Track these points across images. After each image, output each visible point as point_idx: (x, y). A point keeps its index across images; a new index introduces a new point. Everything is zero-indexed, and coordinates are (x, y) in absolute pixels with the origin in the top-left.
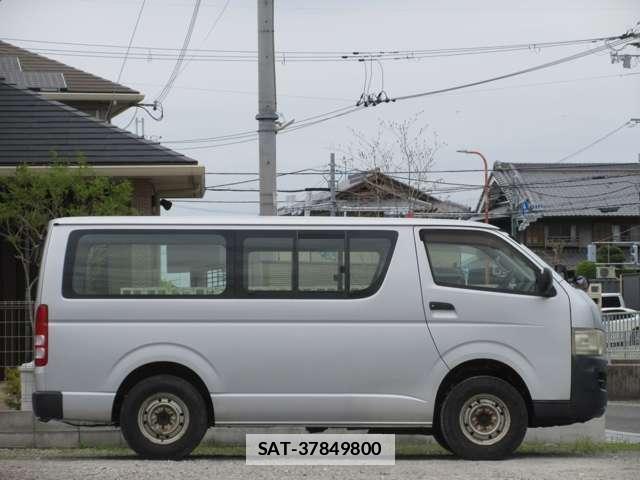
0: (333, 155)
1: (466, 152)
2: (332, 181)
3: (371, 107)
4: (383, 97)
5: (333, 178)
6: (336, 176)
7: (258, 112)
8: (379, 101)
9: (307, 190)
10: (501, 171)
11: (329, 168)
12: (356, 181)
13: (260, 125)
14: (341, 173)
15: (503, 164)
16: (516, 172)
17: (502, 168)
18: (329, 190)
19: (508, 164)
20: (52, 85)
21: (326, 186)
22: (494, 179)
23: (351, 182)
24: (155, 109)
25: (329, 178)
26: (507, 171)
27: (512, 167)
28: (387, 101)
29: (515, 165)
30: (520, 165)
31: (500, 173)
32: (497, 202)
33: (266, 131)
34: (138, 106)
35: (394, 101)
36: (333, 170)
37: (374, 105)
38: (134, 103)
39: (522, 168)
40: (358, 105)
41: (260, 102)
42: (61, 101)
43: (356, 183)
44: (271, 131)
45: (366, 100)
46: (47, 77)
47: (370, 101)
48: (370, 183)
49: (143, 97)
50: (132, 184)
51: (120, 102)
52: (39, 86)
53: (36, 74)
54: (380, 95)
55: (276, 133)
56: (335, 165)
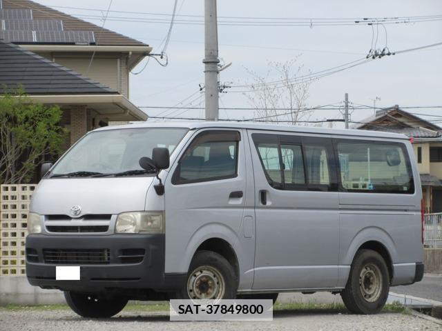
0: (347, 95)
2: (347, 115)
3: (377, 58)
4: (386, 52)
5: (347, 112)
6: (349, 110)
8: (383, 55)
9: (328, 121)
11: (344, 104)
12: (381, 114)
13: (206, 67)
14: (353, 108)
18: (343, 120)
20: (84, 40)
21: (342, 118)
24: (162, 58)
25: (344, 112)
28: (389, 54)
33: (210, 71)
34: (149, 55)
35: (394, 54)
36: (347, 106)
37: (380, 57)
38: (146, 54)
40: (367, 58)
41: (206, 49)
42: (33, 51)
44: (215, 71)
45: (374, 53)
46: (81, 35)
47: (377, 55)
48: (390, 116)
49: (152, 48)
50: (61, 109)
51: (134, 53)
52: (75, 41)
53: (74, 32)
54: (384, 50)
55: (218, 73)
56: (348, 102)
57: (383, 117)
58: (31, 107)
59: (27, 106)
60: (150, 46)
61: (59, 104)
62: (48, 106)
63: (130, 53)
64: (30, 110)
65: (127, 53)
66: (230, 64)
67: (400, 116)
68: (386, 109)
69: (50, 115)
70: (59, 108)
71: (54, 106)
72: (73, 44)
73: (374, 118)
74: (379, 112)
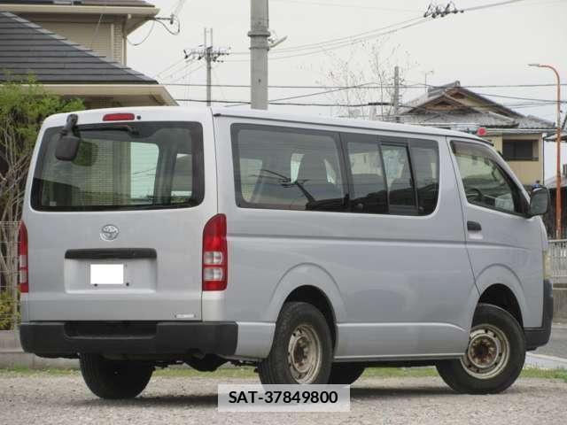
0: (397, 69)
1: (538, 65)
2: (396, 97)
3: (439, 17)
4: (451, 9)
5: (397, 92)
7: (250, 29)
8: (447, 12)
9: (370, 104)
12: (435, 94)
13: (252, 41)
14: (405, 87)
18: (391, 104)
21: (390, 100)
23: (429, 96)
24: (172, 23)
25: (393, 91)
28: (455, 12)
33: (257, 48)
34: (154, 19)
35: (462, 12)
36: (397, 84)
37: (442, 16)
38: (150, 17)
40: (425, 16)
44: (264, 48)
45: (434, 11)
47: (438, 12)
48: (449, 96)
49: (159, 10)
51: (135, 16)
54: (449, 6)
55: (268, 50)
56: (398, 79)
57: (439, 98)
58: (46, 100)
59: (39, 99)
61: (82, 97)
63: (129, 16)
64: (44, 104)
65: (124, 17)
66: (285, 39)
67: (462, 97)
70: (81, 102)
71: (75, 100)
72: (50, 2)
73: (426, 99)
74: (432, 90)
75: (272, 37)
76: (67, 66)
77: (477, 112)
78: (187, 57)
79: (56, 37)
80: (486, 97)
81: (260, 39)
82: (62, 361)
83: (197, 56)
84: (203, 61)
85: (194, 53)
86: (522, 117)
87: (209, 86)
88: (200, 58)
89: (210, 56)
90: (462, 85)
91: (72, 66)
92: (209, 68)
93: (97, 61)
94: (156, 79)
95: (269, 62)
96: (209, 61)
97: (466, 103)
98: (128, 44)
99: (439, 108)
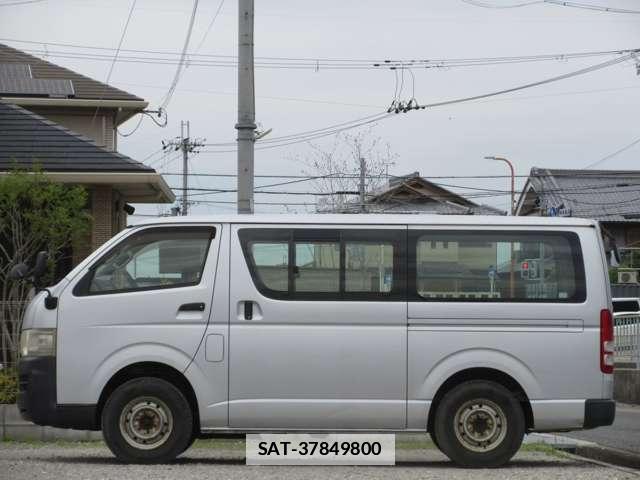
0: (363, 160)
1: (493, 158)
2: (362, 186)
3: (401, 113)
4: (413, 105)
5: (363, 181)
6: (366, 180)
7: (237, 122)
8: (409, 108)
9: (338, 193)
10: (538, 177)
11: (359, 172)
12: (396, 184)
13: (239, 134)
14: (372, 177)
15: (540, 170)
16: (552, 178)
17: (538, 174)
18: (358, 193)
19: (544, 170)
20: (61, 91)
21: (356, 190)
22: (530, 185)
23: (391, 186)
24: (159, 115)
25: (359, 182)
26: (544, 177)
27: (549, 174)
28: (417, 108)
29: (552, 171)
30: (557, 171)
31: (536, 179)
32: (534, 206)
33: (244, 139)
34: (143, 112)
35: (424, 108)
36: (363, 174)
37: (405, 111)
38: (140, 110)
39: (560, 175)
40: (389, 111)
43: (397, 186)
44: (249, 140)
45: (397, 106)
46: (56, 85)
47: (401, 108)
48: (409, 186)
49: (147, 104)
50: (86, 190)
51: (125, 109)
52: (49, 93)
53: (45, 81)
54: (411, 102)
55: (254, 141)
56: (365, 170)
57: (400, 188)
58: (51, 187)
59: (44, 186)
60: (146, 101)
61: (84, 184)
62: (70, 186)
63: (120, 109)
65: (115, 109)
66: (270, 131)
67: (421, 187)
68: (404, 178)
69: (72, 198)
70: (83, 189)
72: (46, 96)
73: (388, 189)
74: (392, 180)
75: (258, 129)
76: (70, 155)
77: (435, 201)
78: (165, 148)
79: (60, 128)
80: (444, 187)
81: (246, 132)
82: (71, 432)
83: (174, 147)
84: (180, 152)
85: (172, 144)
86: (476, 206)
87: (185, 175)
88: (177, 149)
89: (186, 147)
90: (421, 175)
91: (73, 155)
92: (186, 159)
93: (98, 151)
94: (153, 167)
95: (255, 152)
96: (185, 152)
97: (425, 192)
98: (118, 135)
99: (401, 197)
